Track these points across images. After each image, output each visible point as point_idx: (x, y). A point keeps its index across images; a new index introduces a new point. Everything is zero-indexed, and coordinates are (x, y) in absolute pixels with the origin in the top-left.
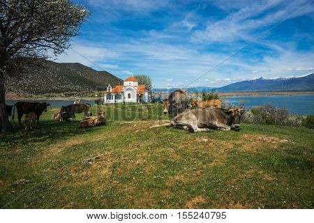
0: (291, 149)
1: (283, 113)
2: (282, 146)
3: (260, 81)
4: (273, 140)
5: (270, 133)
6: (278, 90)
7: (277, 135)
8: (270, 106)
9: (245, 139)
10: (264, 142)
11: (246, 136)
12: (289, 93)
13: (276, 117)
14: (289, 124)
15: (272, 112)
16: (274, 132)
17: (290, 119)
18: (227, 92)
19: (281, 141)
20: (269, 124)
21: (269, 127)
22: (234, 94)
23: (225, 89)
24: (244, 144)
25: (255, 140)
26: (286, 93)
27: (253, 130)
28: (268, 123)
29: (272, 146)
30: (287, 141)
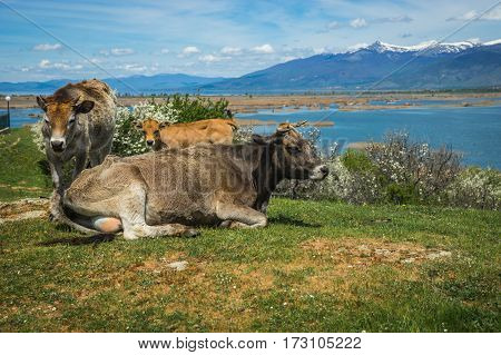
0: (461, 279)
1: (444, 167)
2: (433, 274)
3: (373, 56)
4: (406, 254)
5: (396, 230)
6: (428, 87)
7: (418, 235)
8: (402, 143)
9: (315, 257)
10: (379, 260)
11: (318, 244)
12: (464, 98)
13: (423, 176)
14: (464, 199)
15: (410, 161)
16: (412, 229)
17: (467, 182)
18: (262, 94)
19: (433, 256)
20: (401, 200)
21: (396, 212)
22: (287, 100)
23: (256, 82)
24: (310, 271)
25: (348, 257)
26: (455, 98)
27: (345, 222)
28: (397, 198)
29: (402, 275)
30: (449, 254)
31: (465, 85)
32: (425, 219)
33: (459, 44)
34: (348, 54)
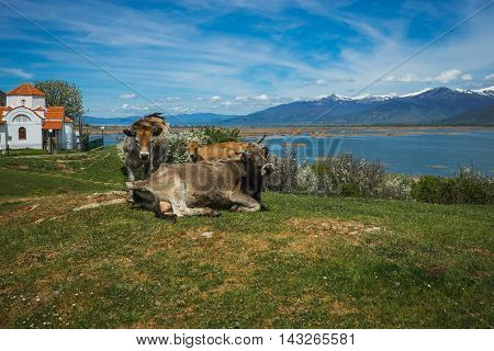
0: (386, 245)
1: (375, 173)
2: (369, 241)
3: (330, 102)
4: (352, 229)
5: (346, 214)
6: (366, 123)
7: (359, 217)
8: (349, 158)
9: (294, 230)
10: (334, 232)
11: (296, 222)
13: (362, 179)
14: (387, 194)
15: (354, 169)
16: (355, 212)
17: (389, 183)
18: (261, 126)
19: (369, 230)
20: (348, 194)
21: (346, 201)
22: (277, 130)
23: (257, 119)
24: (291, 239)
25: (316, 231)
26: (382, 130)
27: (311, 208)
28: (346, 193)
29: (349, 242)
30: (379, 229)
31: (388, 122)
32: (363, 206)
33: (384, 97)
34: (315, 102)
